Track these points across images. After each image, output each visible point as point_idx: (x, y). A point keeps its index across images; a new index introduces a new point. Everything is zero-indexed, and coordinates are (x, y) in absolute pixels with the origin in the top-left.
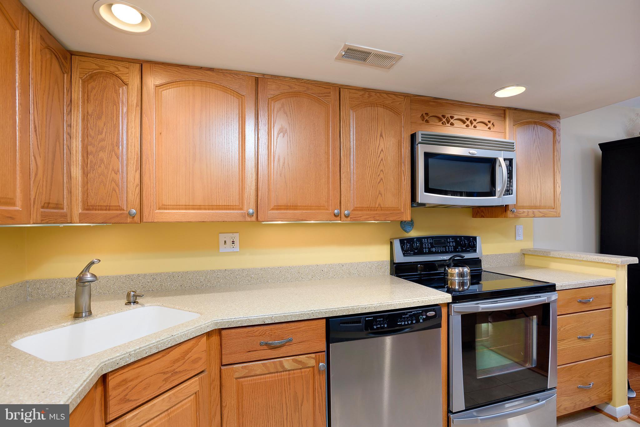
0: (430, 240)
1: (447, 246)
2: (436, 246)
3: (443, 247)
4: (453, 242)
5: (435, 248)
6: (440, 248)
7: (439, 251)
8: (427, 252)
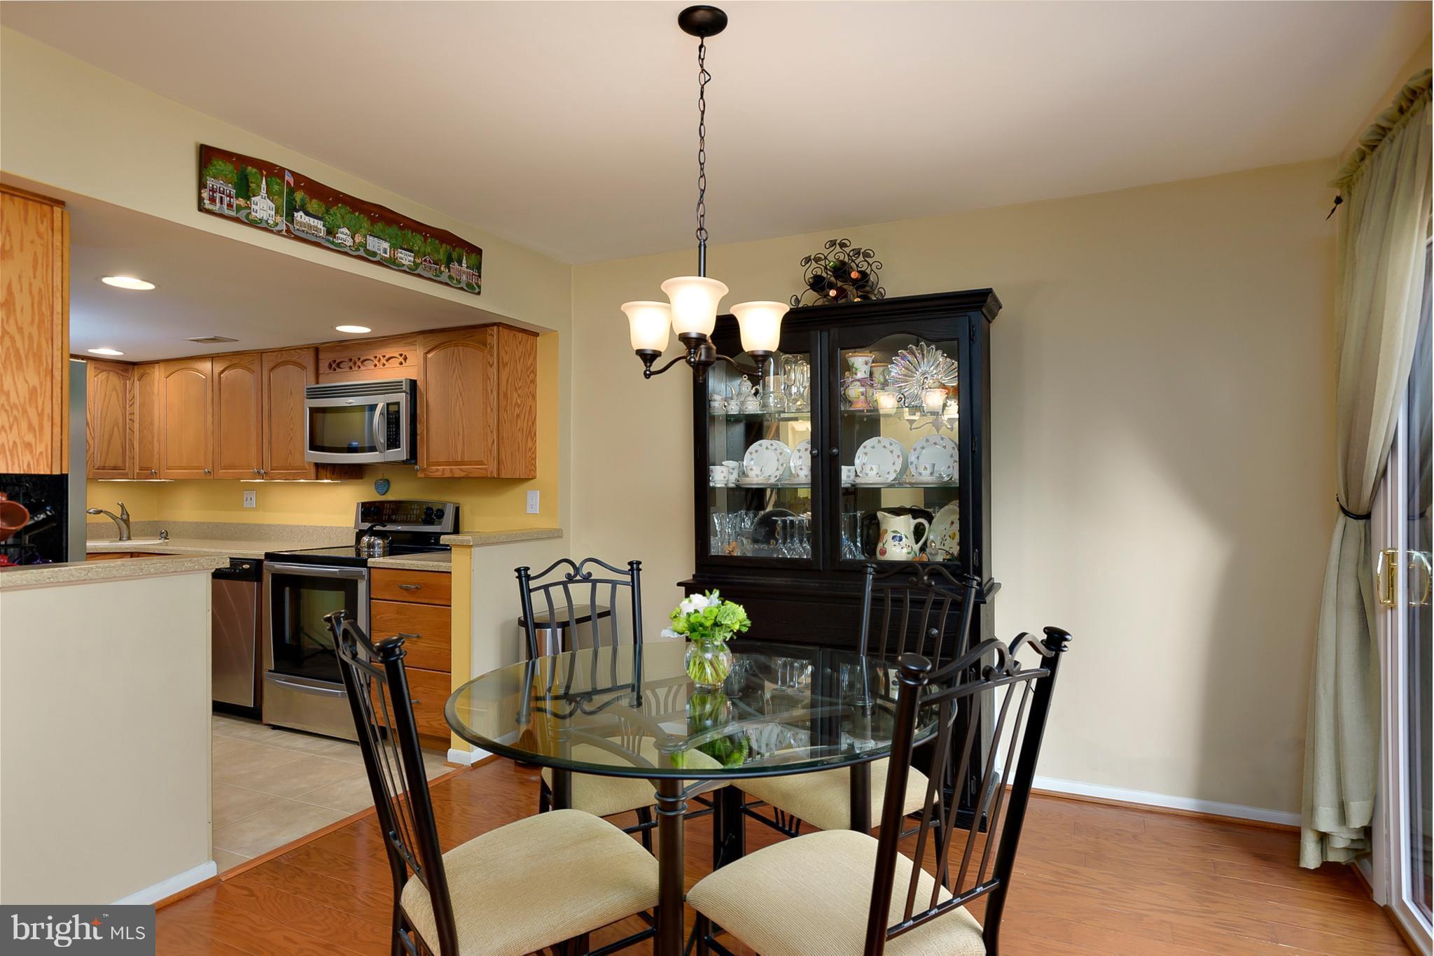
0: (395, 505)
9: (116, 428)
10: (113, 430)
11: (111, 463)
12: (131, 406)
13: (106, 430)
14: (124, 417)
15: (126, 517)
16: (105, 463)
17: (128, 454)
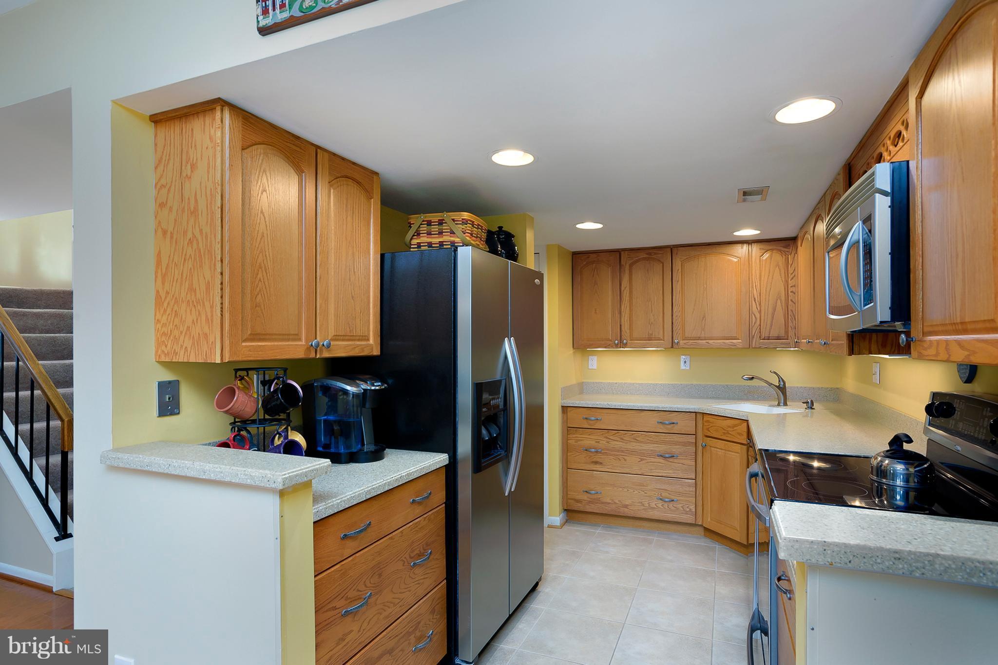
9: (779, 301)
10: (776, 304)
11: (774, 333)
12: (792, 278)
13: (770, 303)
14: (786, 290)
15: (782, 383)
16: (770, 334)
17: (790, 324)
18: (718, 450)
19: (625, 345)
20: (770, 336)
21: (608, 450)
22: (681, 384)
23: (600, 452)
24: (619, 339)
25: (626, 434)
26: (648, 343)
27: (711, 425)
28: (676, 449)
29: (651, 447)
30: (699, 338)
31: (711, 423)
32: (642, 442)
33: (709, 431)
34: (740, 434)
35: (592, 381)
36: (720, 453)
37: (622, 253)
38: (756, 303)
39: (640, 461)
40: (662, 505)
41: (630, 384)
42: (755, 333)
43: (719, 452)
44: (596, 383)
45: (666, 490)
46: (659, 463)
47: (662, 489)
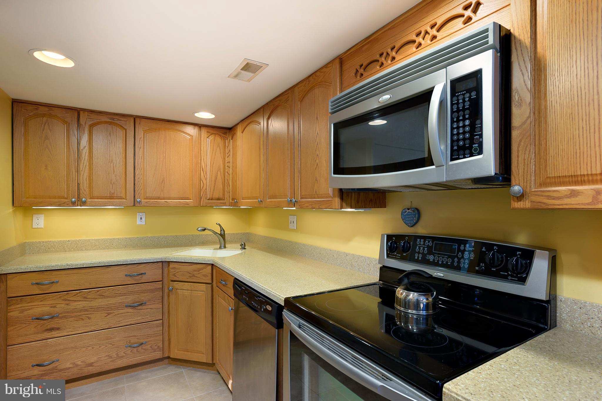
0: (429, 242)
1: (457, 256)
2: (436, 254)
3: (449, 256)
4: (470, 252)
5: (434, 256)
6: (443, 257)
7: (440, 263)
8: (420, 259)
9: (219, 172)
10: (217, 174)
11: (216, 196)
12: (228, 157)
13: (213, 173)
14: (224, 165)
15: (223, 232)
16: (213, 196)
17: (226, 189)
18: (184, 291)
19: (84, 203)
20: (213, 197)
21: (67, 312)
22: (138, 237)
23: (57, 317)
24: (76, 196)
25: (90, 292)
26: (110, 202)
27: (177, 271)
28: (143, 297)
29: (119, 299)
30: (159, 198)
31: (177, 269)
32: (108, 297)
33: (175, 276)
34: (205, 276)
35: (38, 240)
36: (187, 293)
37: (81, 113)
38: (203, 172)
39: (107, 316)
40: (131, 351)
41: (85, 240)
42: (202, 196)
43: (185, 292)
44: (43, 242)
45: (135, 336)
46: (128, 313)
47: (132, 336)
